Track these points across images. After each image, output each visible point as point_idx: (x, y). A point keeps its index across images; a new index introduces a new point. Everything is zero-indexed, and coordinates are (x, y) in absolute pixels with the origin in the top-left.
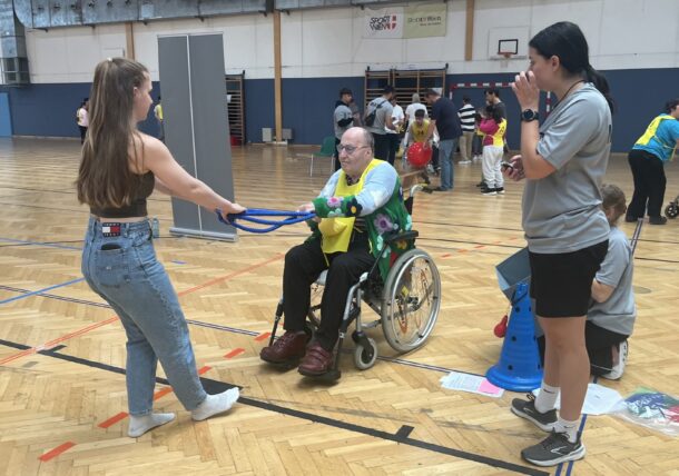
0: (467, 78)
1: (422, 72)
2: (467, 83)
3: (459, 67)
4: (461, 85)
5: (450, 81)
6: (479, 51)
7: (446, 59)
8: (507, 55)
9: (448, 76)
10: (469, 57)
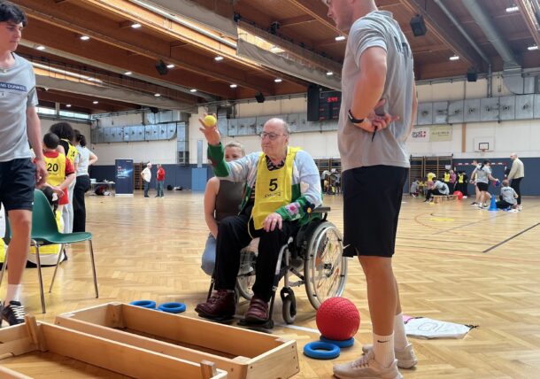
0: (463, 161)
1: (440, 158)
2: (463, 163)
3: (458, 155)
4: (460, 164)
5: (454, 162)
6: (469, 147)
7: (452, 152)
8: (484, 150)
9: (454, 160)
10: (464, 151)
